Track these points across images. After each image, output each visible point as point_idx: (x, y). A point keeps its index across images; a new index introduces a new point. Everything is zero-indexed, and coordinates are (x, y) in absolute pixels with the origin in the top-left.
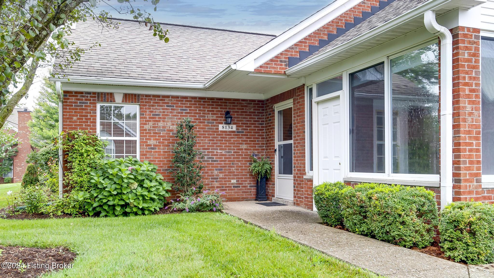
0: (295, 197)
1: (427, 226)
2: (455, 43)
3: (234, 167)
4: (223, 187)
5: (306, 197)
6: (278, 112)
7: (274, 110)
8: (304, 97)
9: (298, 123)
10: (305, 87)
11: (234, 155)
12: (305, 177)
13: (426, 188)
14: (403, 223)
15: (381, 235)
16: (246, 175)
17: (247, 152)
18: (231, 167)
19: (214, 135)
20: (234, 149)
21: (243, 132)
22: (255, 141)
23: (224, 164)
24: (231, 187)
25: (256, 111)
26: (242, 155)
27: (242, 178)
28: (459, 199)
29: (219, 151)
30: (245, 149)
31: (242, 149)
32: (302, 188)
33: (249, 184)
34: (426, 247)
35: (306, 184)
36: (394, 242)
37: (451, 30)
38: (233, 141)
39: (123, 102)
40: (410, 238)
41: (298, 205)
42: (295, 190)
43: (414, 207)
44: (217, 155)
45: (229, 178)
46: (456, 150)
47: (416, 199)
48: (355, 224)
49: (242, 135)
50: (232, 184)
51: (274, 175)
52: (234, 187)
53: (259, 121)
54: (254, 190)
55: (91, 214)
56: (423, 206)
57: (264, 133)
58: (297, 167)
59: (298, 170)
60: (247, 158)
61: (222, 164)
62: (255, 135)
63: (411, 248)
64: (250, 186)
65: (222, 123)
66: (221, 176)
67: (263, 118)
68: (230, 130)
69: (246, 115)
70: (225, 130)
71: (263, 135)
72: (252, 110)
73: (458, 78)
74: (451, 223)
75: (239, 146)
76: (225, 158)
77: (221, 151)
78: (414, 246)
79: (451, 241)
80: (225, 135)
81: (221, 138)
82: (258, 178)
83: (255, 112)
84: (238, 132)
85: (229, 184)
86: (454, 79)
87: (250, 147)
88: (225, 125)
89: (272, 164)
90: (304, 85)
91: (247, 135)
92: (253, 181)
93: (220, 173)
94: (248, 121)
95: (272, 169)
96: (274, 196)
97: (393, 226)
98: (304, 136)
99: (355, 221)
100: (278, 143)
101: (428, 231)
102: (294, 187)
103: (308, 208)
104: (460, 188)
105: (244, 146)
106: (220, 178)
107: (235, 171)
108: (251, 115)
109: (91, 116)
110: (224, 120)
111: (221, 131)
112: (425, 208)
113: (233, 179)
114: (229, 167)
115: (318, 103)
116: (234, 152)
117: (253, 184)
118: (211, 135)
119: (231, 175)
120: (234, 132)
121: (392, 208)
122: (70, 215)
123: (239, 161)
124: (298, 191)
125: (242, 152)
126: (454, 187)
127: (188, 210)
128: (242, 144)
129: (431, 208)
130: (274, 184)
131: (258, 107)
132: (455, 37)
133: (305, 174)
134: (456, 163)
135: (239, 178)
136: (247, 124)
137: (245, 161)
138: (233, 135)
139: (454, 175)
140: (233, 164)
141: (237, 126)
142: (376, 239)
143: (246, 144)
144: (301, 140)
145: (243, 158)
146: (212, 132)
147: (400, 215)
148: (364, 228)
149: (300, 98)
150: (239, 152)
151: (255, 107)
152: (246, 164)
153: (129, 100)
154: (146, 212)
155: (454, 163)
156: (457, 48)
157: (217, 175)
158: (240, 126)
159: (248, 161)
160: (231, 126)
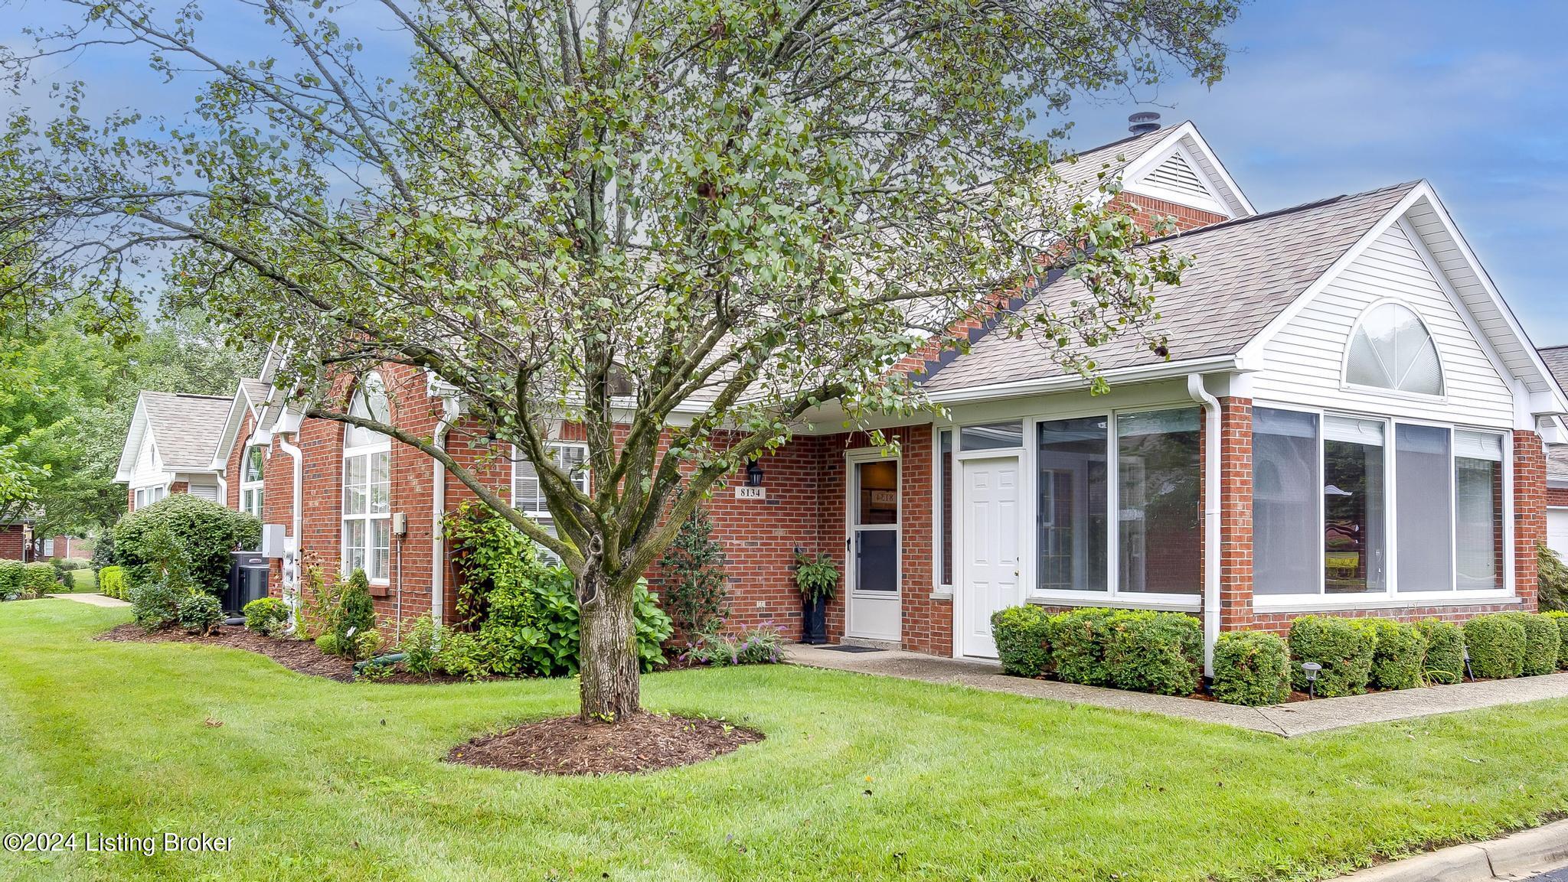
0: (904, 634)
1: (1192, 666)
2: (1225, 418)
3: (761, 574)
4: (741, 616)
5: (935, 634)
6: (857, 465)
7: (844, 461)
8: (930, 447)
9: (915, 493)
10: (934, 430)
11: (761, 550)
12: (932, 596)
13: (1187, 613)
14: (1165, 662)
15: (1130, 682)
16: (783, 592)
17: (785, 544)
18: (757, 574)
19: (726, 508)
20: (762, 538)
21: (777, 502)
22: (800, 521)
23: (745, 568)
24: (755, 616)
25: (802, 459)
26: (775, 550)
27: (776, 598)
28: (1228, 629)
29: (735, 542)
30: (782, 538)
31: (776, 538)
32: (927, 616)
33: (787, 609)
34: (1190, 694)
35: (935, 609)
36: (1150, 689)
37: (1219, 399)
38: (761, 520)
39: (561, 438)
40: (1173, 682)
41: (913, 648)
42: (904, 621)
43: (1179, 639)
44: (731, 550)
45: (752, 598)
46: (1225, 563)
47: (1180, 629)
48: (1082, 669)
49: (776, 508)
50: (758, 609)
51: (843, 592)
52: (761, 616)
53: (806, 480)
54: (796, 623)
55: (547, 673)
56: (1187, 638)
57: (814, 503)
58: (913, 577)
59: (914, 583)
60: (785, 556)
61: (740, 568)
62: (799, 509)
63: (1173, 695)
64: (790, 615)
65: (740, 484)
66: (739, 593)
67: (814, 474)
68: (756, 497)
69: (783, 467)
70: (745, 497)
71: (813, 509)
72: (794, 457)
73: (1228, 466)
74: (1229, 658)
75: (771, 532)
76: (747, 556)
77: (738, 542)
78: (1178, 693)
79: (1229, 681)
80: (747, 508)
81: (740, 514)
82: (813, 597)
83: (799, 462)
84: (769, 502)
85: (753, 610)
86: (1222, 466)
87: (791, 532)
88: (746, 488)
89: (840, 568)
90: (931, 424)
91: (786, 509)
92: (793, 603)
93: (737, 587)
94: (787, 479)
95: (840, 579)
96: (842, 634)
97: (1152, 667)
98: (931, 519)
99: (1083, 665)
100: (852, 527)
101: (1192, 672)
102: (904, 614)
103: (941, 654)
104: (1230, 614)
105: (780, 532)
106: (737, 598)
107: (764, 583)
108: (792, 468)
109: (502, 467)
110: (744, 478)
111: (740, 501)
112: (1191, 641)
113: (760, 599)
114: (752, 574)
115: (964, 462)
116: (762, 544)
117: (796, 609)
118: (721, 507)
119: (755, 592)
120: (761, 502)
121: (1150, 641)
122: (502, 675)
123: (770, 562)
124: (915, 622)
125: (777, 544)
126: (1222, 613)
127: (736, 661)
128: (775, 526)
129: (1197, 641)
130: (843, 610)
131: (805, 450)
132: (1225, 408)
133: (931, 590)
134: (1225, 579)
135: (770, 598)
136: (786, 485)
137: (782, 562)
138: (761, 508)
139: (1222, 596)
140: (759, 568)
141: (767, 491)
142: (1119, 688)
143: (782, 527)
144: (921, 525)
145: (777, 556)
146: (723, 501)
147: (1161, 651)
148: (1100, 673)
149: (921, 448)
150: (770, 544)
151: (799, 450)
152: (783, 568)
153: (573, 434)
154: (650, 667)
155: (1222, 579)
156: (1228, 425)
157: (730, 592)
158: (772, 491)
159: (786, 562)
160: (756, 489)
